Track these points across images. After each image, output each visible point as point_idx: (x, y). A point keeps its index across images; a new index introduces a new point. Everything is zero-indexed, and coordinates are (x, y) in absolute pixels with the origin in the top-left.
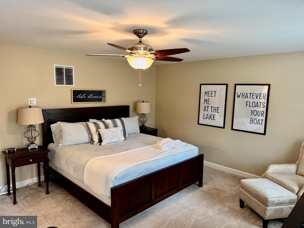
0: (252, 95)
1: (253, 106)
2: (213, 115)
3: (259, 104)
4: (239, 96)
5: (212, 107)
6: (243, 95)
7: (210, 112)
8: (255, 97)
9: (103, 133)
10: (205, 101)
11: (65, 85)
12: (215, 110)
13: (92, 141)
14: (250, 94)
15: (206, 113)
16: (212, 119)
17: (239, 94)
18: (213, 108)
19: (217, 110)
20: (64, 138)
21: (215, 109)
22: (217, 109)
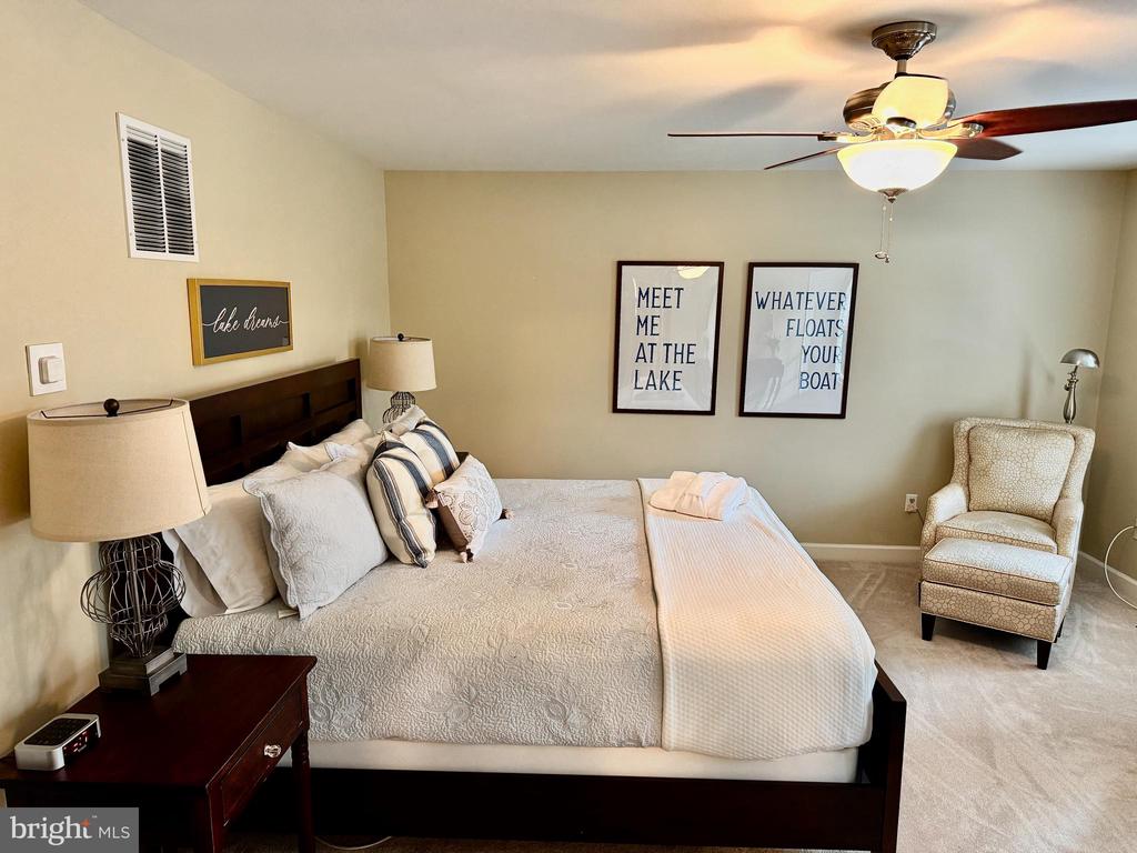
0: (804, 297)
1: (810, 333)
2: (671, 374)
3: (827, 325)
4: (762, 305)
5: (668, 345)
6: (777, 298)
7: (658, 365)
8: (813, 304)
10: (642, 323)
11: (168, 256)
12: (679, 356)
14: (800, 294)
15: (644, 368)
16: (671, 387)
17: (763, 295)
18: (672, 349)
19: (689, 353)
21: (679, 350)
22: (686, 353)
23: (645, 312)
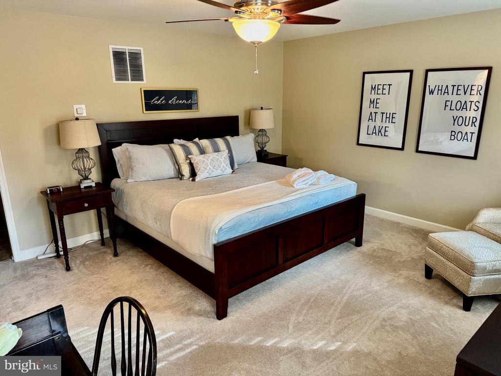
0: (456, 88)
1: (458, 108)
2: (384, 128)
3: (469, 104)
4: (432, 92)
5: (383, 113)
6: (440, 88)
7: (378, 123)
8: (462, 92)
9: (196, 161)
10: (372, 102)
11: (130, 82)
12: (388, 119)
13: (180, 175)
14: (454, 86)
15: (372, 124)
16: (383, 135)
17: (432, 87)
18: (385, 115)
19: (393, 118)
20: (135, 169)
21: (388, 116)
22: (391, 117)
23: (374, 97)
